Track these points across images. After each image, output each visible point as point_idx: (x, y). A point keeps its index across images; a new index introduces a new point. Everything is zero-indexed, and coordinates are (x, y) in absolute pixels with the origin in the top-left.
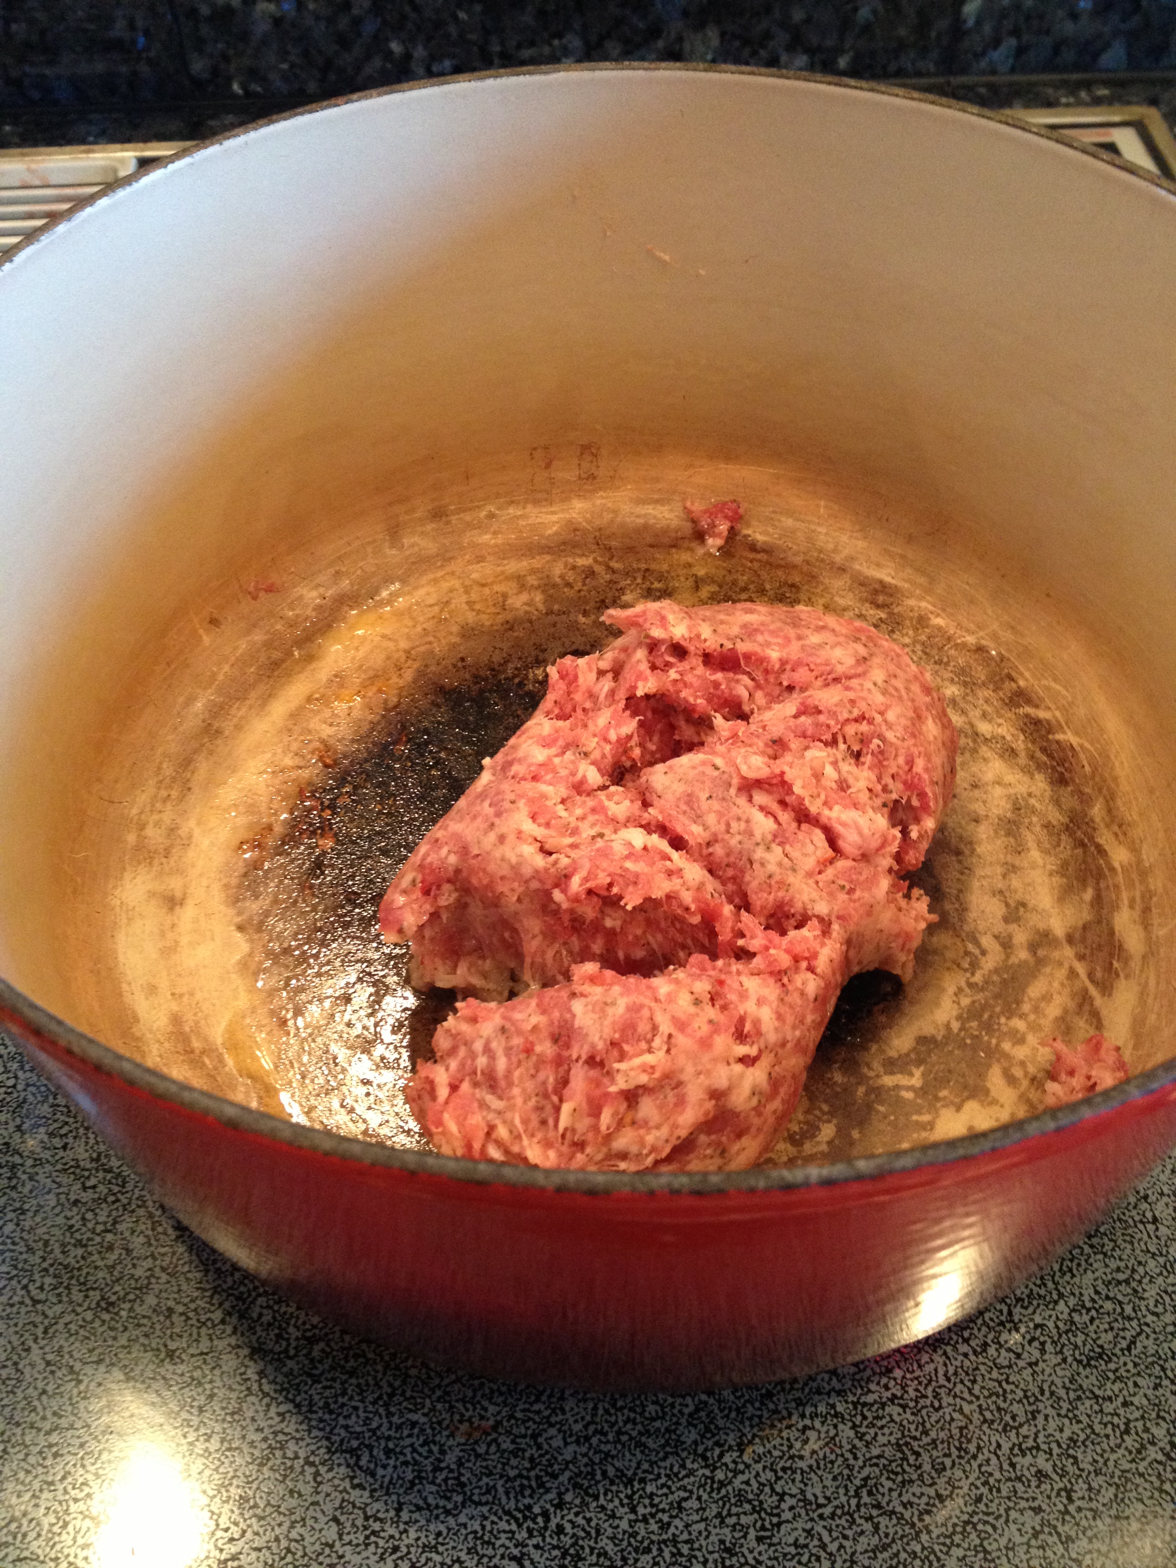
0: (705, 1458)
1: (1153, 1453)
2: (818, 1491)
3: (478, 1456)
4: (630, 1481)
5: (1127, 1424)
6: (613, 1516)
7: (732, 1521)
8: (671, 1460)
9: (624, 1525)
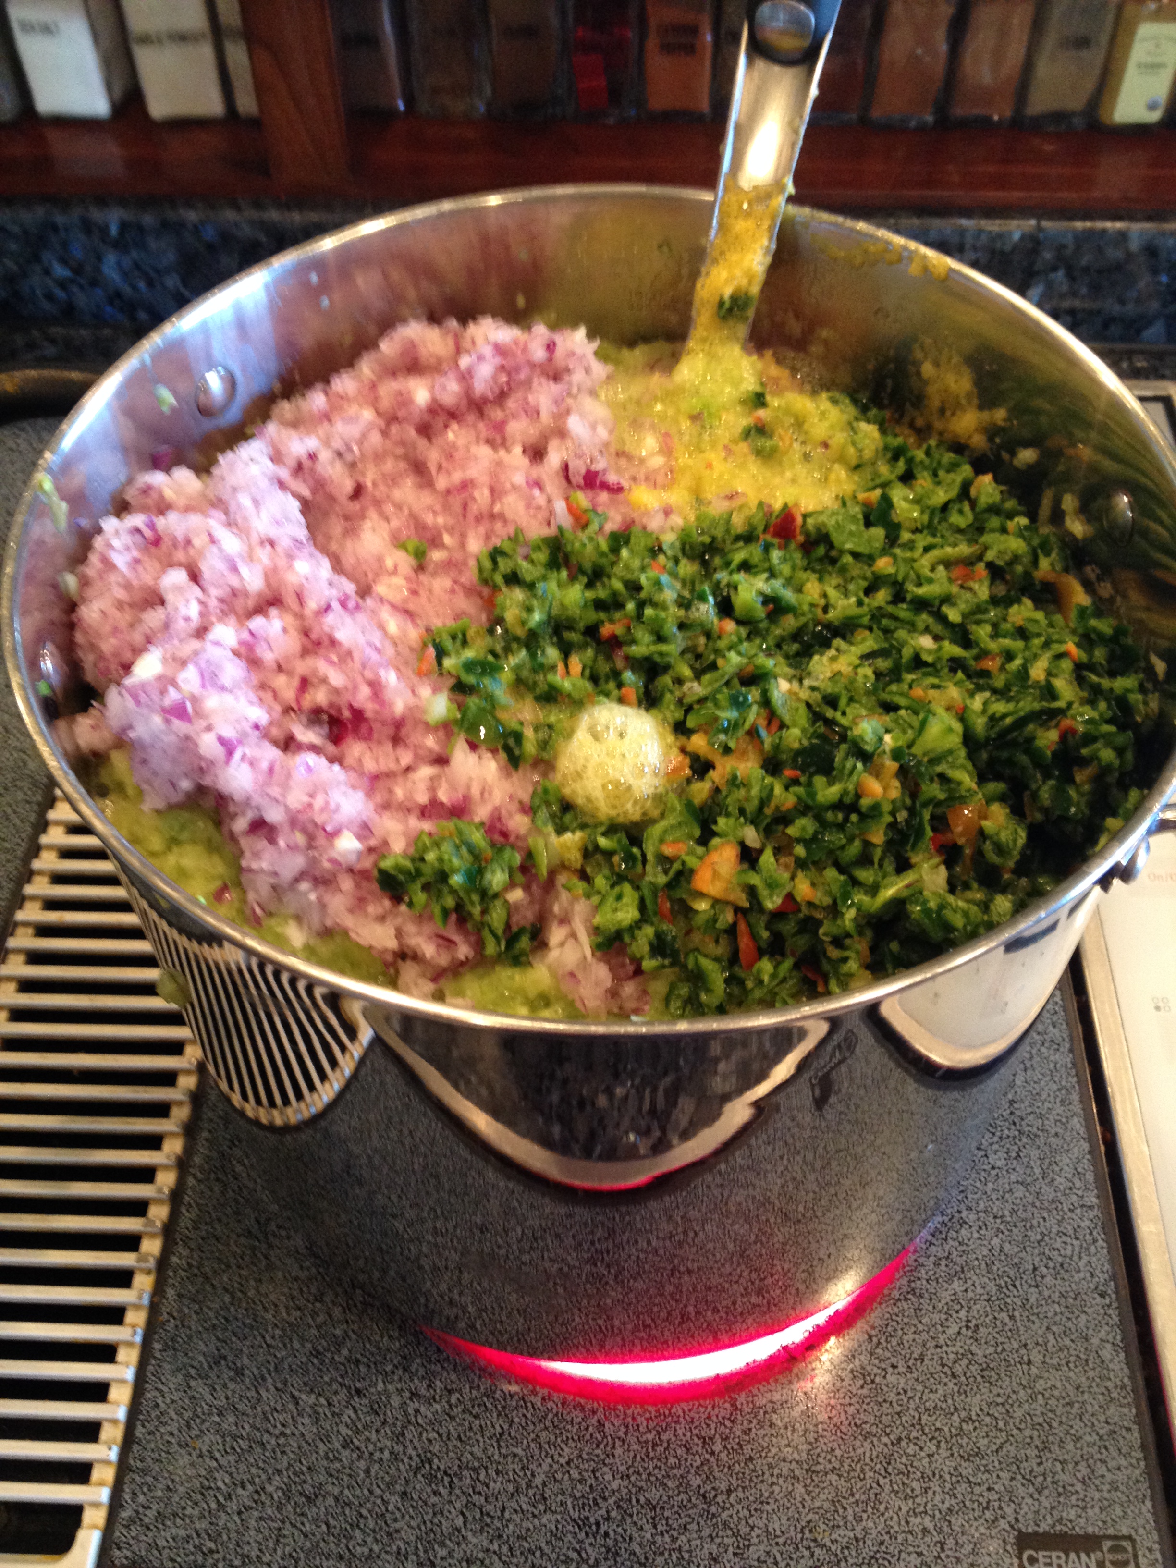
0: (704, 1496)
1: (1003, 1524)
2: (777, 1526)
3: (555, 1480)
4: (654, 1508)
5: (988, 1502)
6: (642, 1529)
7: (718, 1540)
8: (682, 1496)
9: (648, 1536)
